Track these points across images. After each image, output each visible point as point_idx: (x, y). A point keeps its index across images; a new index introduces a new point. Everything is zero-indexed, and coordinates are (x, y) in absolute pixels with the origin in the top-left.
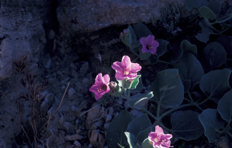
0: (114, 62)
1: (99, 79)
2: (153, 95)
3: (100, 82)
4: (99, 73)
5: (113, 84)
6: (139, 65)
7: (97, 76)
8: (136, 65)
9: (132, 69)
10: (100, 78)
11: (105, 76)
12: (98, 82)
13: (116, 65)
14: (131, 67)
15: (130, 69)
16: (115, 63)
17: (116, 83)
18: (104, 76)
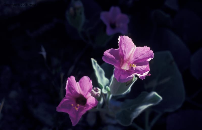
0: (105, 50)
1: (71, 88)
2: (161, 98)
3: (71, 93)
4: (69, 77)
5: (95, 92)
6: (149, 48)
7: (67, 81)
8: (144, 50)
9: (136, 58)
10: (72, 85)
11: (82, 80)
12: (69, 92)
13: (109, 55)
14: (134, 55)
15: (132, 59)
16: (107, 53)
17: (99, 89)
18: (80, 81)
